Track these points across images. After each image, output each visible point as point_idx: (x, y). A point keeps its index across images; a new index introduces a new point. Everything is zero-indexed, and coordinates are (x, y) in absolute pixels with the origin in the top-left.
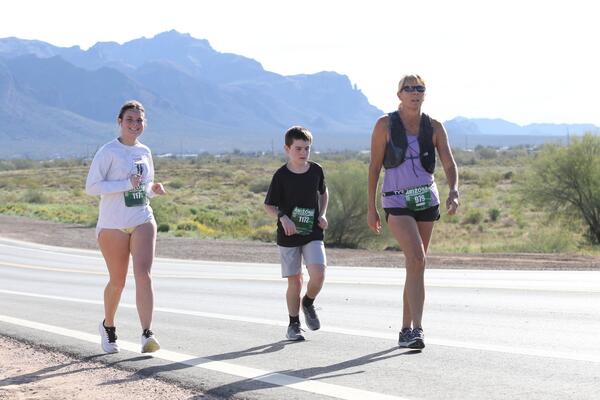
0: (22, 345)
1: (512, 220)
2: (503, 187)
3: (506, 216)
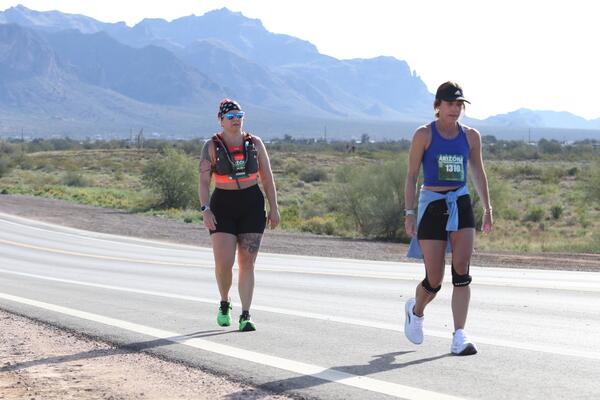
0: (62, 332)
1: (575, 218)
2: (566, 183)
3: (569, 214)
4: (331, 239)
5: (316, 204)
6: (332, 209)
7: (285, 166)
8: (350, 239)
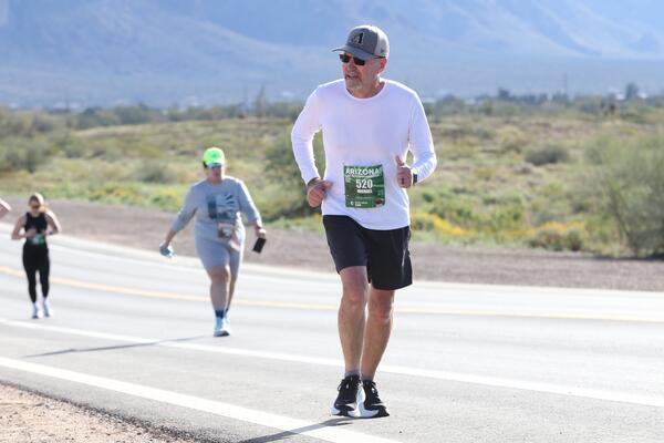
4: (577, 258)
5: (553, 200)
6: (580, 209)
7: (500, 140)
8: (609, 258)
